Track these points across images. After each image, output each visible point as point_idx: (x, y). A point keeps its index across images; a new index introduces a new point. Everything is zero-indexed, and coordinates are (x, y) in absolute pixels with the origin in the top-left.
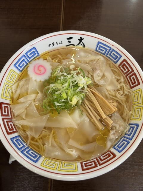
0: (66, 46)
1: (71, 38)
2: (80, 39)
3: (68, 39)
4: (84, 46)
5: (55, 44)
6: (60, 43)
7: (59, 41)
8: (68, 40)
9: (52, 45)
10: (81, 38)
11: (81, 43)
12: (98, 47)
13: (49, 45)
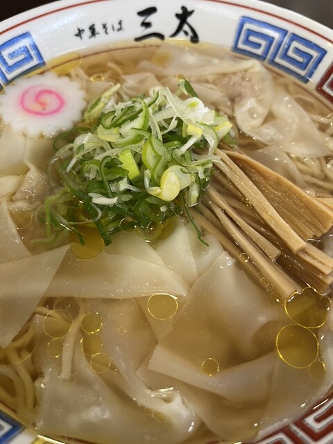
0: (137, 39)
1: (151, 10)
2: (180, 12)
3: (141, 13)
4: (195, 38)
5: (99, 28)
6: (117, 26)
7: (112, 22)
8: (141, 19)
9: (87, 33)
10: (184, 8)
11: (186, 28)
12: (242, 37)
13: (80, 33)
